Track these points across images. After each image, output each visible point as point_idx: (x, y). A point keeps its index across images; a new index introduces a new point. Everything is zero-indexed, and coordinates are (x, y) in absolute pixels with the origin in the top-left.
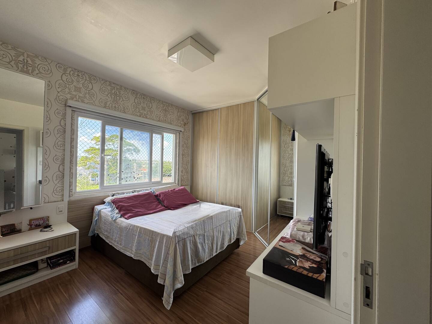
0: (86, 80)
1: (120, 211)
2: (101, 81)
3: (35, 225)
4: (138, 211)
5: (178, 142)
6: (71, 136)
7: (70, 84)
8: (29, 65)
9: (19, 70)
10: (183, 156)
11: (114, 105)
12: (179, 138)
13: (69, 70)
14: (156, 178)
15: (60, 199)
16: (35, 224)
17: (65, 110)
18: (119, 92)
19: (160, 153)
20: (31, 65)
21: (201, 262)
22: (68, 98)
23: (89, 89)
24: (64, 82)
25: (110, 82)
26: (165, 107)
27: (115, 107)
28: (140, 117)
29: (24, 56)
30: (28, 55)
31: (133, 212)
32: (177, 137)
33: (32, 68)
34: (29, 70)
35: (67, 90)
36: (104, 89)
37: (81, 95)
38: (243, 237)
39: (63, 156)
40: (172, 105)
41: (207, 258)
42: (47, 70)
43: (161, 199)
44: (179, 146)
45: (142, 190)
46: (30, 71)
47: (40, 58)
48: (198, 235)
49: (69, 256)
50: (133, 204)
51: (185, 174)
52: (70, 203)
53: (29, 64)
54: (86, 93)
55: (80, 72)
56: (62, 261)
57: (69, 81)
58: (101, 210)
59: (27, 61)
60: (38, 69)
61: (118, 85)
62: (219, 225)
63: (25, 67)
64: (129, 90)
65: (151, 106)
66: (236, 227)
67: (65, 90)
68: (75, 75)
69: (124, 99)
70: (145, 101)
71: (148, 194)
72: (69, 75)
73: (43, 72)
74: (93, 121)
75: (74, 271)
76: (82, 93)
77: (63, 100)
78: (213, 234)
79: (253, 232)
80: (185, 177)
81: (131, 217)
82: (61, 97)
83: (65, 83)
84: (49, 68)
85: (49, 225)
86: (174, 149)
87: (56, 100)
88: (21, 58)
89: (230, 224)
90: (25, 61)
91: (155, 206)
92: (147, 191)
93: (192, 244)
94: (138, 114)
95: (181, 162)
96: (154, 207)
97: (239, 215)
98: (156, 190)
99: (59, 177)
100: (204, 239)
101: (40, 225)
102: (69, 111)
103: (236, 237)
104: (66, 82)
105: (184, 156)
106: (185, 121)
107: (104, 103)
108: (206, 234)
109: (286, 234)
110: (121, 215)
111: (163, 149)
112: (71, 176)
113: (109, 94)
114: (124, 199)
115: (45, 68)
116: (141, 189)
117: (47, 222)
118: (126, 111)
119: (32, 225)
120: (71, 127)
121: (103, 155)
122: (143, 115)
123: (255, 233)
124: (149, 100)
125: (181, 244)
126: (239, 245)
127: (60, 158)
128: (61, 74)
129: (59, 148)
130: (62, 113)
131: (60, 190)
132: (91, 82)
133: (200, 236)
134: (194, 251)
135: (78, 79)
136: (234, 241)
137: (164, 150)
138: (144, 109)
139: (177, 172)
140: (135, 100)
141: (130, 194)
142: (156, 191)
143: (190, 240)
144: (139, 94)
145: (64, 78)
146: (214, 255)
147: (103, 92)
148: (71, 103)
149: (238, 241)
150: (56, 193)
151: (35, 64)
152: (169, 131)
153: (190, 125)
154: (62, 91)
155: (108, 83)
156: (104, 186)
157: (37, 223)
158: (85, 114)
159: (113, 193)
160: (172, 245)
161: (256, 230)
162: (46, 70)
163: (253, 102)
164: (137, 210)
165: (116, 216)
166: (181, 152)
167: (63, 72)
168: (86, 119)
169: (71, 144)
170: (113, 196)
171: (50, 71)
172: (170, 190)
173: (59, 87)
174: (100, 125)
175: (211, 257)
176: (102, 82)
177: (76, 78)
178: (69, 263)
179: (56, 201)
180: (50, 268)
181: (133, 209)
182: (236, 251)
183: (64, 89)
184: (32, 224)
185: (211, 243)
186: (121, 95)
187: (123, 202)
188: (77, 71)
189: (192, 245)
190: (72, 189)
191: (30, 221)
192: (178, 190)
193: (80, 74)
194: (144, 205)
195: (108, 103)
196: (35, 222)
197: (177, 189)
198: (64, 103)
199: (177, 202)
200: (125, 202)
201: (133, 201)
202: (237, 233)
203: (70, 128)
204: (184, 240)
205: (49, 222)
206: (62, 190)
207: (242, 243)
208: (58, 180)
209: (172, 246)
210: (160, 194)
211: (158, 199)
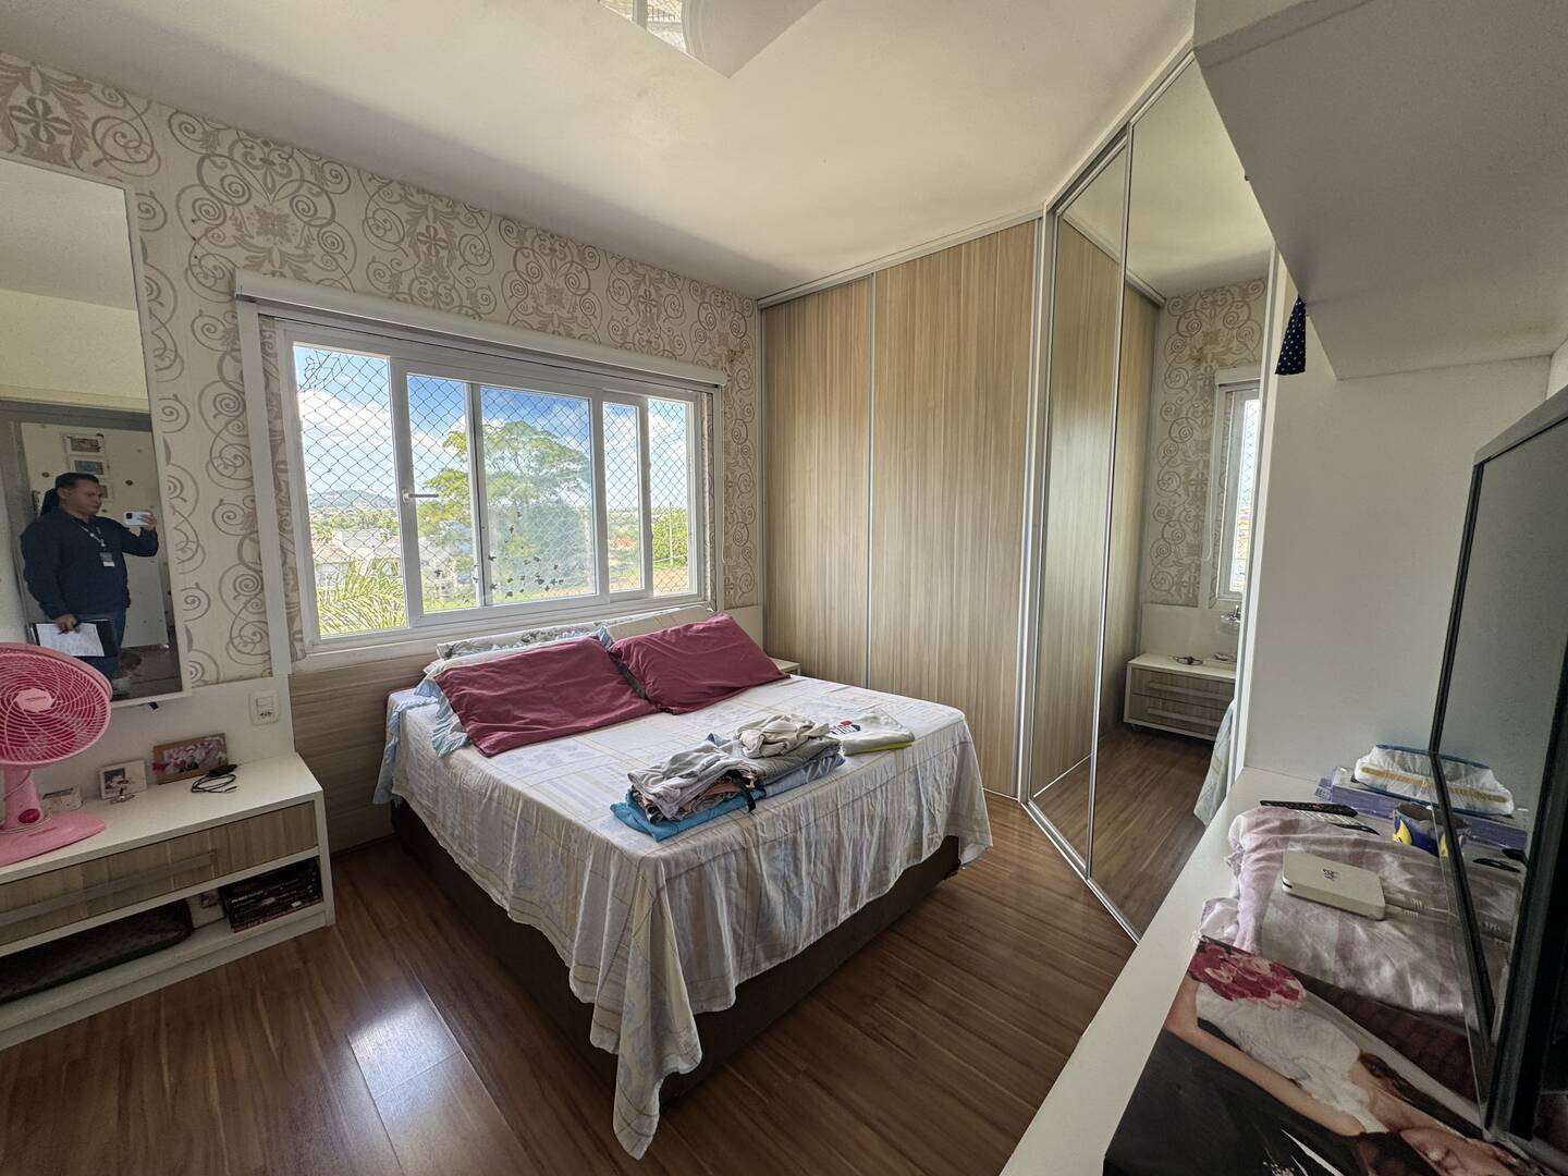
0: (302, 180)
1: (464, 720)
2: (367, 183)
3: (176, 765)
4: (533, 722)
5: (706, 433)
6: (269, 422)
7: (237, 201)
8: (56, 125)
9: (19, 150)
10: (730, 490)
11: (429, 287)
12: (711, 415)
13: (226, 138)
14: (627, 580)
15: (259, 669)
16: (178, 761)
17: (234, 317)
18: (448, 228)
19: (636, 480)
20: (65, 123)
21: (783, 955)
22: (241, 262)
23: (319, 222)
24: (213, 195)
25: (402, 184)
26: (643, 288)
27: (436, 294)
28: (544, 331)
29: (30, 88)
30: (45, 80)
31: (515, 724)
32: (702, 413)
33: (71, 137)
34: (62, 146)
35: (229, 229)
36: (380, 215)
37: (289, 248)
38: (974, 832)
39: (251, 505)
40: (674, 276)
41: (809, 935)
42: (137, 144)
43: (633, 668)
44: (711, 450)
45: (561, 631)
46: (67, 153)
47: (97, 90)
48: (764, 843)
49: (298, 883)
50: (520, 691)
51: (741, 560)
52: (297, 683)
53: (57, 120)
54: (310, 237)
55: (273, 146)
56: (272, 900)
57: (234, 187)
58: (408, 711)
59: (47, 110)
60: (98, 138)
61: (439, 197)
62: (864, 792)
63: (43, 135)
64: (487, 218)
65: (585, 285)
66: (944, 793)
67: (221, 228)
68: (253, 159)
69: (469, 257)
70: (559, 263)
71: (583, 647)
72: (228, 161)
73: (121, 154)
74: (359, 358)
75: (321, 935)
76: (292, 237)
77: (219, 274)
78: (839, 833)
79: (1019, 799)
80: (740, 572)
81: (503, 747)
82: (209, 262)
83: (217, 198)
84: (140, 136)
85: (230, 763)
86: (693, 463)
87: (189, 273)
88: (20, 97)
89: (917, 784)
90: (40, 107)
91: (603, 699)
92: (582, 637)
93: (735, 884)
94: (535, 320)
95: (721, 514)
96: (604, 701)
97: (957, 742)
98: (617, 628)
99: (247, 586)
100: (796, 860)
101: (196, 766)
102: (248, 318)
103: (946, 832)
104: (219, 195)
105: (734, 491)
106: (733, 342)
107: (387, 279)
108: (802, 838)
109: (1218, 907)
110: (468, 738)
111: (650, 465)
112: (292, 582)
113: (407, 240)
114: (482, 672)
115: (124, 136)
116: (558, 627)
117: (220, 754)
118: (483, 310)
119: (167, 765)
120: (267, 386)
121: (407, 496)
122: (552, 321)
123: (1026, 804)
124: (576, 259)
125: (685, 889)
126: (957, 864)
127: (240, 513)
128: (196, 161)
129: (229, 472)
130: (220, 328)
131: (254, 634)
132: (326, 188)
133: (772, 848)
134: (749, 912)
135: (269, 179)
136: (933, 851)
137: (653, 469)
138: (555, 296)
139: (708, 554)
140: (518, 259)
141: (514, 649)
142: (614, 634)
143: (728, 871)
144: (530, 235)
145: (212, 175)
146: (843, 917)
147: (380, 233)
148: (248, 283)
149: (951, 847)
150: (240, 647)
151: (84, 122)
152: (672, 387)
153: (753, 361)
154: (210, 235)
155: (396, 189)
156: (422, 616)
157: (184, 757)
158: (320, 331)
159: (448, 646)
160: (643, 895)
161: (1028, 795)
162: (131, 145)
163: (1030, 225)
164: (531, 716)
165: (450, 738)
166: (720, 475)
167: (204, 151)
168: (327, 353)
169: (274, 453)
170: (449, 655)
171: (149, 150)
172: (669, 631)
173: (194, 217)
174: (386, 373)
175: (831, 927)
176: (372, 187)
177: (259, 174)
178: (299, 908)
179: (246, 675)
180: (230, 925)
181: (518, 713)
182: (944, 884)
183: (218, 226)
184: (166, 760)
185: (828, 869)
186: (457, 240)
187: (476, 682)
188: (259, 141)
189: (741, 891)
190: (301, 632)
191: (159, 749)
192: (704, 630)
193: (274, 157)
194: (564, 693)
195: (407, 278)
196: (175, 756)
197: (701, 627)
198: (222, 286)
199: (697, 679)
200: (484, 681)
201: (521, 678)
202: (945, 815)
203: (264, 392)
204: (700, 873)
205: (225, 752)
206: (264, 634)
207: (968, 856)
208: (243, 599)
209: (642, 901)
210: (629, 647)
211: (623, 670)
